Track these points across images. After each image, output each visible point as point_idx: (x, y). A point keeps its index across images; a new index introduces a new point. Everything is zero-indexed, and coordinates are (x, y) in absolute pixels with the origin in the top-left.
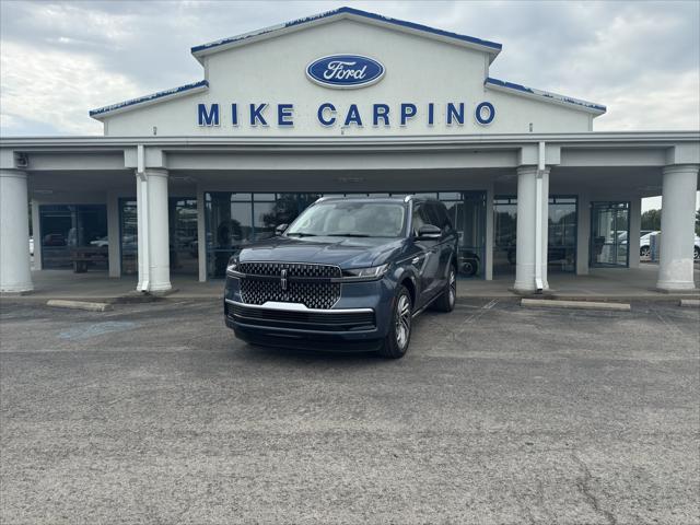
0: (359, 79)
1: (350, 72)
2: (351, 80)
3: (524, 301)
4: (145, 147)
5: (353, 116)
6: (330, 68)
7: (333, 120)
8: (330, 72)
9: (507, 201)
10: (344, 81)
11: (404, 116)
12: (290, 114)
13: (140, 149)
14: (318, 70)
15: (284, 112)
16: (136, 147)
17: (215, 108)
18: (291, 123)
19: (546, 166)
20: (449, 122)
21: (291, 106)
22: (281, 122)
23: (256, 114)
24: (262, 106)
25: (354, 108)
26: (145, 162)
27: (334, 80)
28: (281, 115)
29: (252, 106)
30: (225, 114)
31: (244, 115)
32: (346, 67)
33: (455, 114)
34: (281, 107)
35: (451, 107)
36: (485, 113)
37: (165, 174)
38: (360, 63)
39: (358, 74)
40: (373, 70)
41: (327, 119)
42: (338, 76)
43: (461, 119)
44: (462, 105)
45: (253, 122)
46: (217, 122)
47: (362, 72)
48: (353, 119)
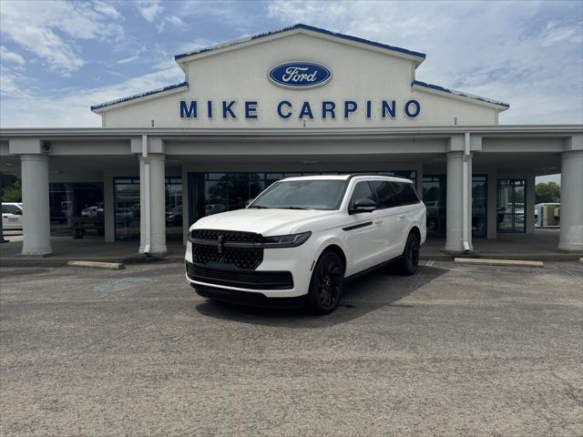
0: (310, 82)
1: (303, 76)
2: (305, 82)
3: (456, 259)
4: (148, 136)
5: (306, 111)
6: (287, 72)
7: (290, 114)
8: (288, 76)
9: (430, 179)
10: (299, 83)
11: (347, 111)
12: (255, 110)
13: (145, 138)
14: (278, 74)
15: (250, 108)
16: (141, 136)
17: (194, 104)
18: (255, 117)
19: (471, 152)
20: (384, 116)
21: (255, 103)
22: (247, 116)
23: (227, 109)
24: (233, 103)
25: (306, 104)
26: (148, 149)
27: (291, 82)
28: (247, 110)
29: (224, 103)
30: (202, 109)
31: (218, 110)
32: (300, 72)
33: (388, 109)
34: (247, 104)
35: (385, 104)
36: (413, 109)
37: (163, 158)
38: (312, 68)
39: (310, 77)
40: (322, 74)
41: (285, 114)
42: (294, 79)
43: (393, 114)
44: (394, 102)
45: (225, 116)
46: (195, 116)
47: (313, 76)
48: (306, 114)
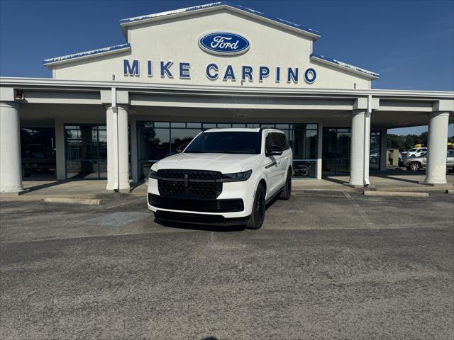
0: (234, 49)
1: (228, 44)
2: (229, 49)
3: (366, 192)
4: (117, 89)
5: (230, 73)
6: (215, 40)
7: (217, 75)
8: (215, 43)
10: (224, 50)
11: (261, 74)
12: (187, 70)
13: (114, 89)
14: (207, 41)
15: (184, 68)
16: (110, 89)
17: (136, 63)
18: (188, 76)
20: (289, 80)
21: (188, 64)
22: (181, 75)
23: (165, 68)
24: (169, 63)
25: (230, 68)
26: (116, 100)
27: (217, 49)
28: (181, 70)
29: (162, 63)
30: (143, 68)
31: (157, 69)
32: (225, 41)
33: (293, 75)
34: (181, 65)
35: (290, 70)
36: (311, 76)
37: (127, 111)
38: (235, 38)
39: (233, 46)
40: (243, 44)
41: (213, 75)
42: (220, 46)
43: (296, 78)
44: (297, 69)
45: (162, 74)
46: (137, 73)
47: (235, 45)
48: (229, 75)
